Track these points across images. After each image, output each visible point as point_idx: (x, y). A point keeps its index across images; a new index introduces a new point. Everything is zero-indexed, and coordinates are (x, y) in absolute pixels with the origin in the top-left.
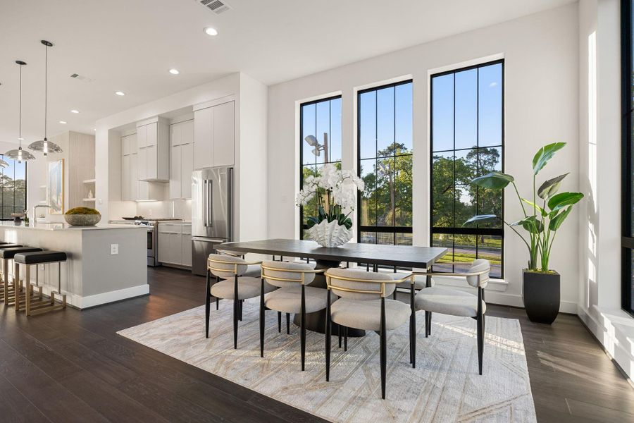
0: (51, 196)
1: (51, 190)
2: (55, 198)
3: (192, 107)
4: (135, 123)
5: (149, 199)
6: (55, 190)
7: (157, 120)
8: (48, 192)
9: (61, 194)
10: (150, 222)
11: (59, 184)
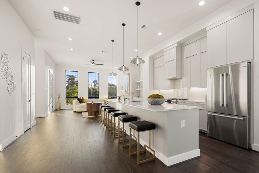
0: (125, 88)
1: (125, 86)
2: (126, 89)
3: (205, 28)
4: (163, 50)
5: (169, 88)
6: (127, 86)
7: (176, 45)
8: (124, 87)
9: (129, 87)
10: (172, 100)
11: (128, 83)
